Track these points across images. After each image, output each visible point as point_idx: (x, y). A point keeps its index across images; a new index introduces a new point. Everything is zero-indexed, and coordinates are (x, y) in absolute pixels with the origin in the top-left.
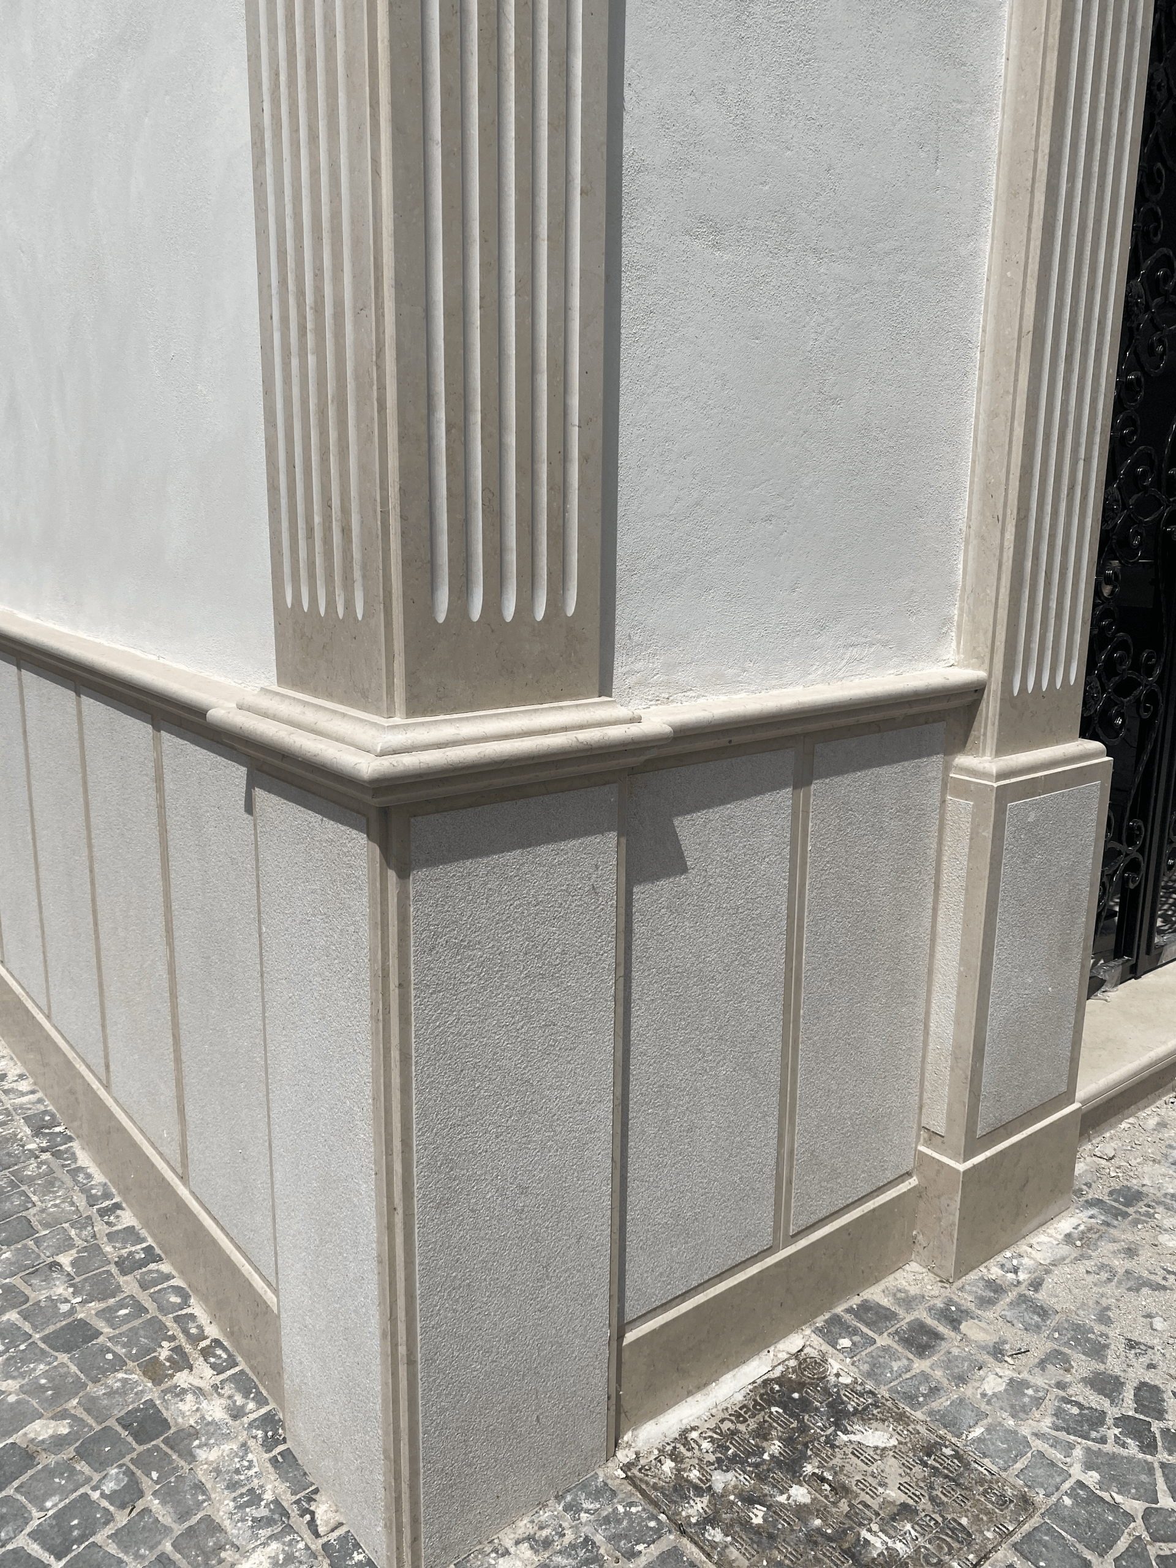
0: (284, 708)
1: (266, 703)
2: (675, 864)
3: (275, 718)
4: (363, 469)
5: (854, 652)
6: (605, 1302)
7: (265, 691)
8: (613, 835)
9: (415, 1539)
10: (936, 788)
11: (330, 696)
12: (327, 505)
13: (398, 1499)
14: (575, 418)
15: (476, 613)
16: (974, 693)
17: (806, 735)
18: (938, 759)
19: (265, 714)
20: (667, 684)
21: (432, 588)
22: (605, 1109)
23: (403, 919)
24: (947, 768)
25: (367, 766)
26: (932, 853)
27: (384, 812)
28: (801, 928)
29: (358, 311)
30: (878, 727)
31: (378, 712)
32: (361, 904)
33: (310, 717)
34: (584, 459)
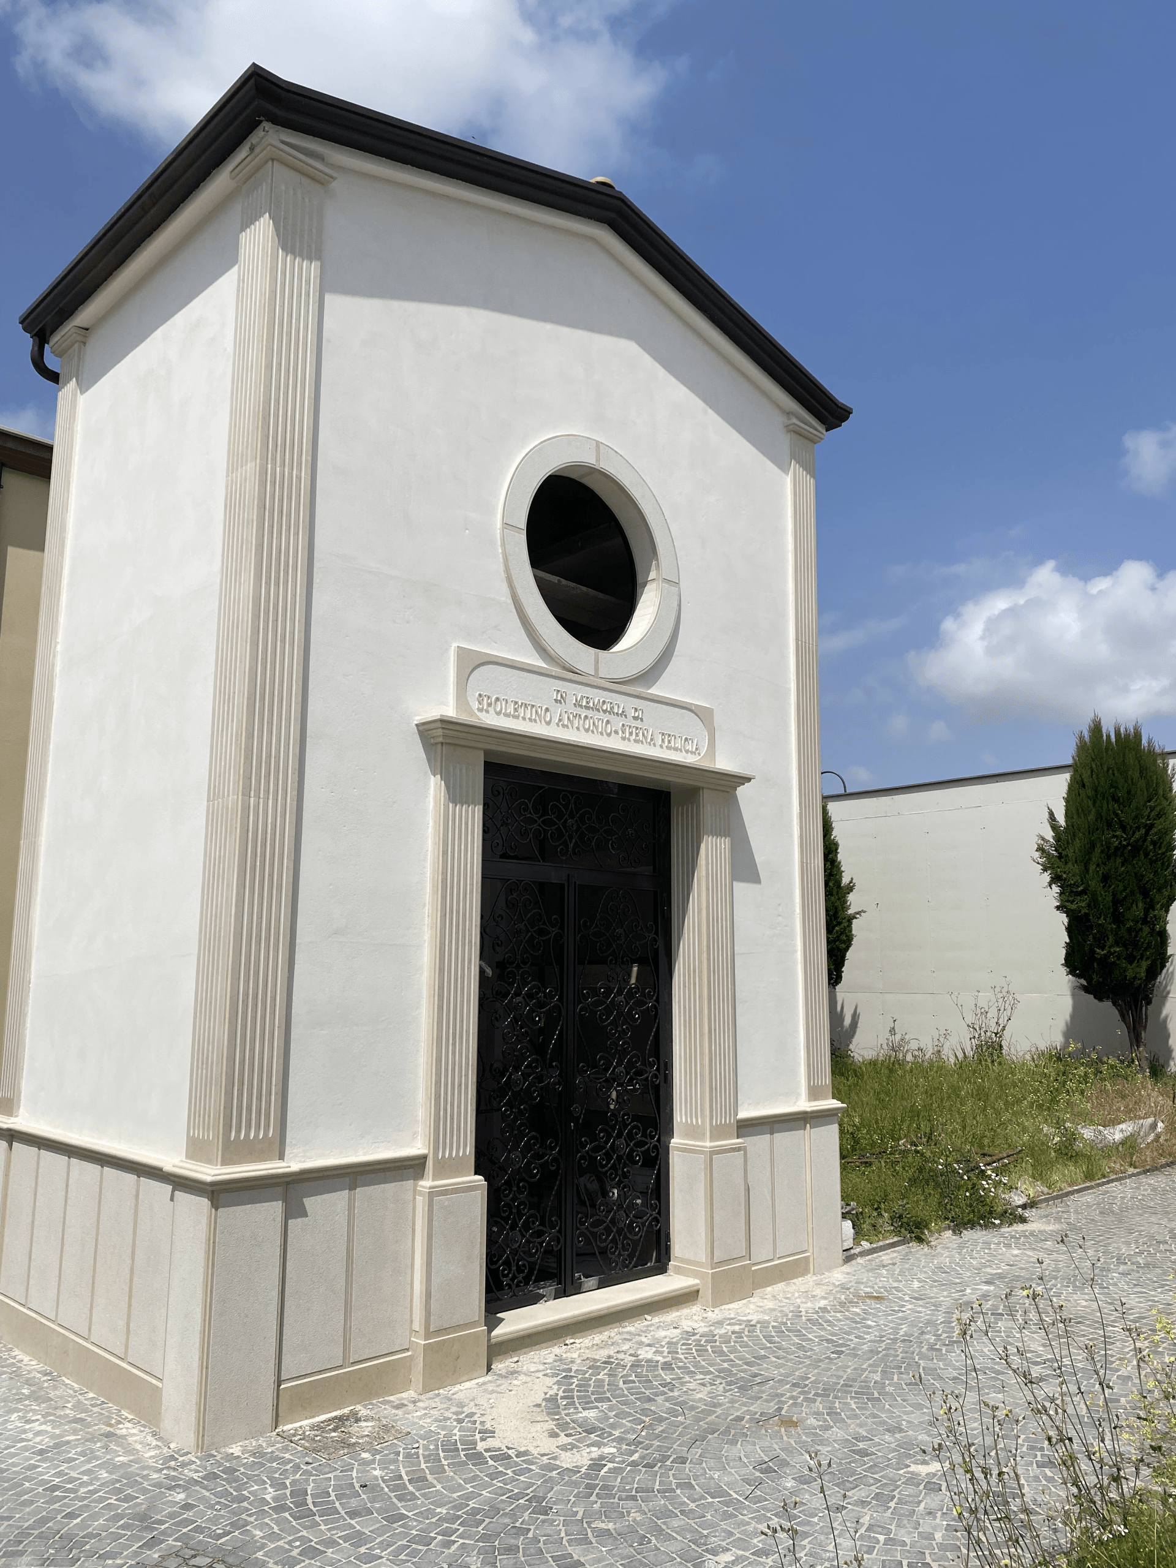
0: (188, 1166)
1: (181, 1164)
2: (304, 1214)
3: (184, 1168)
4: (215, 1101)
5: (376, 1145)
6: (273, 1366)
7: (182, 1161)
8: (280, 1202)
9: (203, 1436)
10: (411, 1193)
11: (201, 1162)
12: (205, 1109)
13: (199, 1420)
14: (274, 1083)
15: (242, 1137)
16: (424, 1158)
17: (354, 1173)
18: (411, 1182)
19: (181, 1168)
20: (304, 1156)
21: (231, 1131)
22: (275, 1294)
23: (215, 1223)
24: (415, 1186)
25: (209, 1179)
26: (410, 1217)
27: (213, 1192)
28: (353, 1241)
29: (217, 1063)
30: (383, 1170)
31: (213, 1165)
32: (204, 1220)
33: (195, 1167)
34: (276, 1094)
